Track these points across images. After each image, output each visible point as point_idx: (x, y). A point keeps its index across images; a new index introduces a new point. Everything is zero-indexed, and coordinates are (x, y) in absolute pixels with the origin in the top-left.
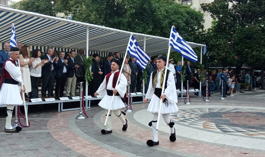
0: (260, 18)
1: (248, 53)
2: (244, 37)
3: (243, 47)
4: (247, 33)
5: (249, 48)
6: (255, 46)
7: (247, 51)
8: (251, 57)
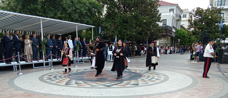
0: (133, 9)
1: (124, 33)
2: (122, 21)
3: (122, 28)
4: (124, 18)
5: (125, 29)
6: (129, 28)
7: (124, 31)
8: (127, 35)
